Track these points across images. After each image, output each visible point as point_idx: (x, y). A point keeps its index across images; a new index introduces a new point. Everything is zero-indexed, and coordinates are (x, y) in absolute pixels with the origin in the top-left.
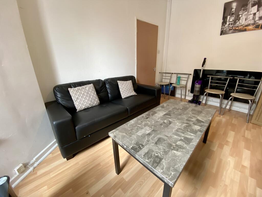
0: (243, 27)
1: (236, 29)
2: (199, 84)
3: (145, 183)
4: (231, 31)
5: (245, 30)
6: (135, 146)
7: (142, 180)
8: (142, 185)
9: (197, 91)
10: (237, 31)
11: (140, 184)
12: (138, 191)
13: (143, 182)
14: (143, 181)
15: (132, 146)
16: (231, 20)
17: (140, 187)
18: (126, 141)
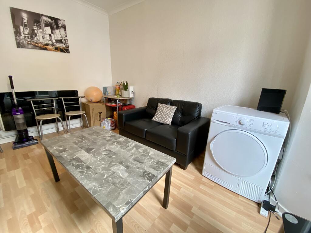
0: (43, 45)
1: (35, 45)
2: (21, 114)
3: (138, 222)
4: (30, 46)
5: (46, 49)
6: (147, 178)
7: (134, 226)
8: (139, 225)
9: (21, 123)
10: (37, 48)
11: (138, 227)
12: (145, 230)
13: (136, 224)
14: (134, 224)
15: (147, 180)
16: (26, 33)
17: (141, 227)
18: (137, 187)
